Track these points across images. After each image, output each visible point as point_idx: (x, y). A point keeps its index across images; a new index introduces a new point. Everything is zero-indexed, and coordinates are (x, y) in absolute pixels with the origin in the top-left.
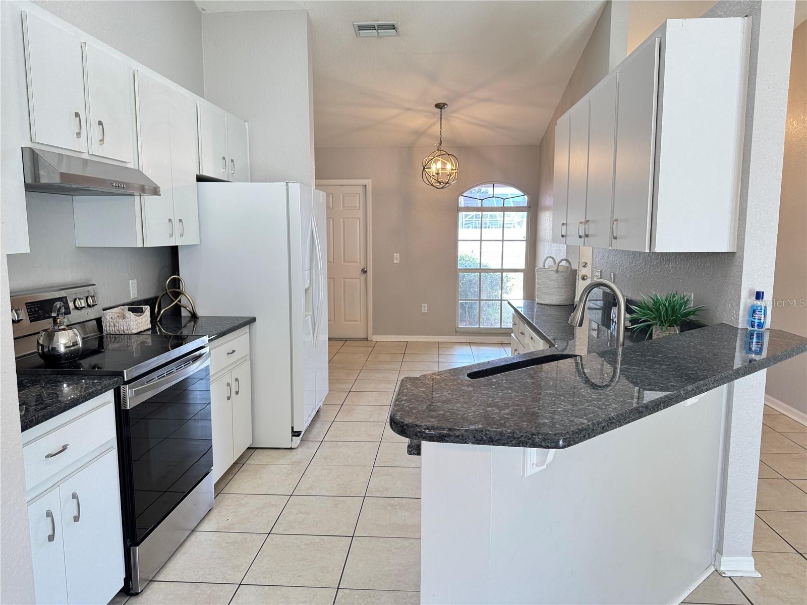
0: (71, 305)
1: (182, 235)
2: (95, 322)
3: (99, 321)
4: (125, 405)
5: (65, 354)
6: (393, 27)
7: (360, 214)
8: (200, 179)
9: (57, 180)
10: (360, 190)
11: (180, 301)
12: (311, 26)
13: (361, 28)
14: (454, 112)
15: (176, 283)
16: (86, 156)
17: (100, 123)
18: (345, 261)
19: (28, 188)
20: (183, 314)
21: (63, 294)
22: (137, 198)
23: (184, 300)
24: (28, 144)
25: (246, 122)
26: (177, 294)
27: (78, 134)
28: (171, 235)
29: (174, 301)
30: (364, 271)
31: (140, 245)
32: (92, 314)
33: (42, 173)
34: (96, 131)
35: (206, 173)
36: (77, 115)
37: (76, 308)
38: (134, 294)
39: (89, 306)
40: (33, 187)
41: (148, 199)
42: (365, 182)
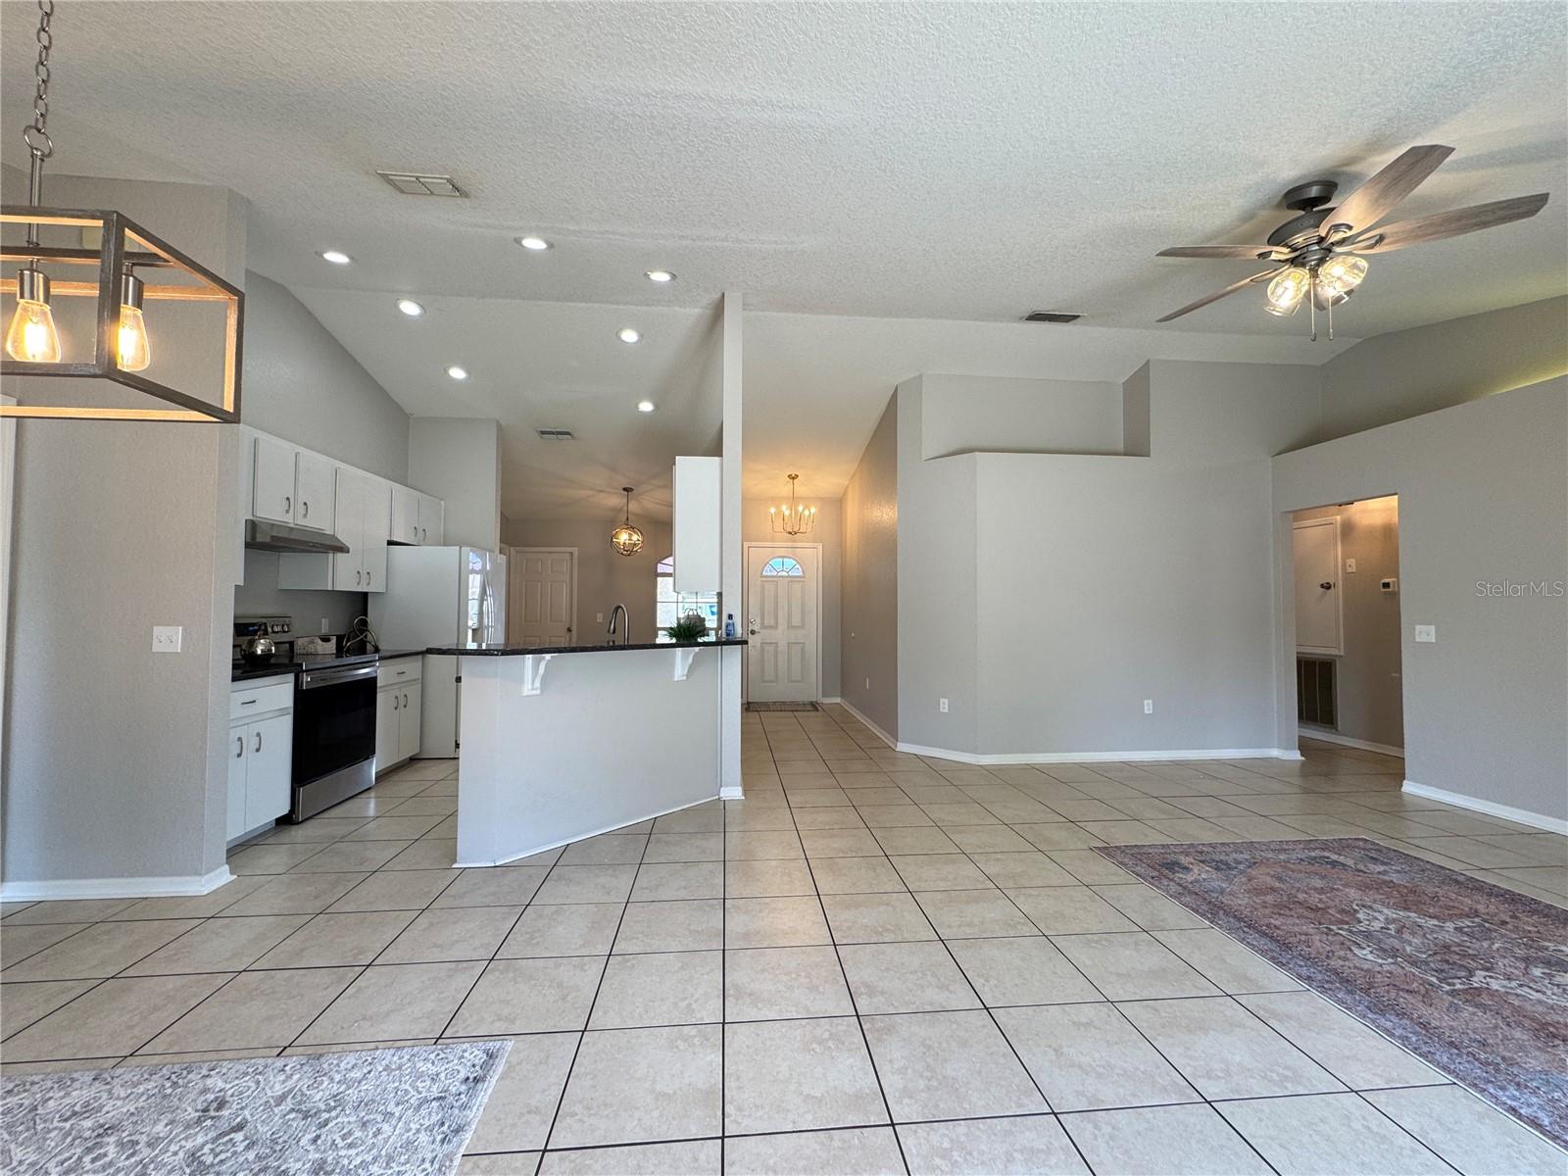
0: (270, 630)
1: (368, 584)
2: (287, 645)
3: (291, 644)
4: (302, 687)
5: (261, 655)
6: (568, 433)
7: (567, 577)
8: (390, 543)
9: (268, 540)
10: (568, 556)
11: (366, 636)
12: (500, 427)
13: (543, 433)
14: (640, 495)
15: (364, 623)
16: (292, 526)
17: (305, 504)
18: (551, 620)
19: (248, 545)
20: (368, 648)
21: (264, 620)
22: (331, 555)
23: (369, 638)
24: (251, 518)
25: (441, 500)
26: (362, 631)
27: (287, 511)
28: (359, 584)
29: (358, 636)
30: (569, 630)
31: (330, 588)
32: (285, 638)
33: (258, 535)
34: (301, 509)
35: (395, 539)
36: (288, 499)
37: (274, 632)
38: (324, 630)
39: (285, 632)
40: (251, 545)
41: (340, 556)
42: (570, 549)
